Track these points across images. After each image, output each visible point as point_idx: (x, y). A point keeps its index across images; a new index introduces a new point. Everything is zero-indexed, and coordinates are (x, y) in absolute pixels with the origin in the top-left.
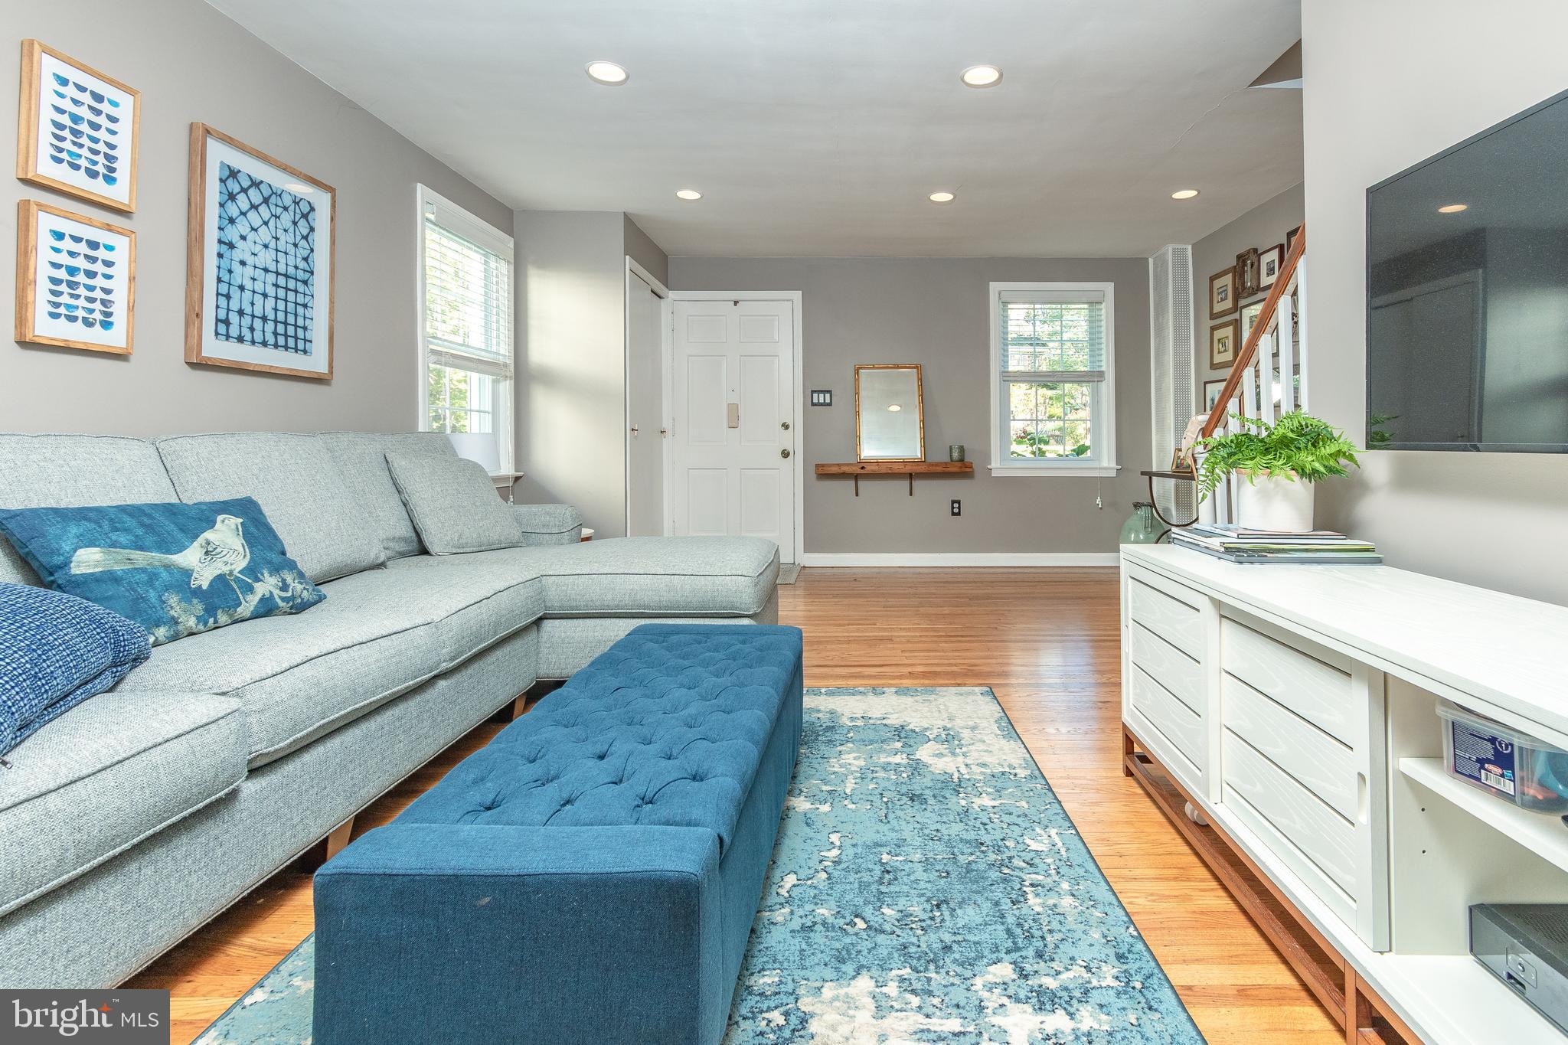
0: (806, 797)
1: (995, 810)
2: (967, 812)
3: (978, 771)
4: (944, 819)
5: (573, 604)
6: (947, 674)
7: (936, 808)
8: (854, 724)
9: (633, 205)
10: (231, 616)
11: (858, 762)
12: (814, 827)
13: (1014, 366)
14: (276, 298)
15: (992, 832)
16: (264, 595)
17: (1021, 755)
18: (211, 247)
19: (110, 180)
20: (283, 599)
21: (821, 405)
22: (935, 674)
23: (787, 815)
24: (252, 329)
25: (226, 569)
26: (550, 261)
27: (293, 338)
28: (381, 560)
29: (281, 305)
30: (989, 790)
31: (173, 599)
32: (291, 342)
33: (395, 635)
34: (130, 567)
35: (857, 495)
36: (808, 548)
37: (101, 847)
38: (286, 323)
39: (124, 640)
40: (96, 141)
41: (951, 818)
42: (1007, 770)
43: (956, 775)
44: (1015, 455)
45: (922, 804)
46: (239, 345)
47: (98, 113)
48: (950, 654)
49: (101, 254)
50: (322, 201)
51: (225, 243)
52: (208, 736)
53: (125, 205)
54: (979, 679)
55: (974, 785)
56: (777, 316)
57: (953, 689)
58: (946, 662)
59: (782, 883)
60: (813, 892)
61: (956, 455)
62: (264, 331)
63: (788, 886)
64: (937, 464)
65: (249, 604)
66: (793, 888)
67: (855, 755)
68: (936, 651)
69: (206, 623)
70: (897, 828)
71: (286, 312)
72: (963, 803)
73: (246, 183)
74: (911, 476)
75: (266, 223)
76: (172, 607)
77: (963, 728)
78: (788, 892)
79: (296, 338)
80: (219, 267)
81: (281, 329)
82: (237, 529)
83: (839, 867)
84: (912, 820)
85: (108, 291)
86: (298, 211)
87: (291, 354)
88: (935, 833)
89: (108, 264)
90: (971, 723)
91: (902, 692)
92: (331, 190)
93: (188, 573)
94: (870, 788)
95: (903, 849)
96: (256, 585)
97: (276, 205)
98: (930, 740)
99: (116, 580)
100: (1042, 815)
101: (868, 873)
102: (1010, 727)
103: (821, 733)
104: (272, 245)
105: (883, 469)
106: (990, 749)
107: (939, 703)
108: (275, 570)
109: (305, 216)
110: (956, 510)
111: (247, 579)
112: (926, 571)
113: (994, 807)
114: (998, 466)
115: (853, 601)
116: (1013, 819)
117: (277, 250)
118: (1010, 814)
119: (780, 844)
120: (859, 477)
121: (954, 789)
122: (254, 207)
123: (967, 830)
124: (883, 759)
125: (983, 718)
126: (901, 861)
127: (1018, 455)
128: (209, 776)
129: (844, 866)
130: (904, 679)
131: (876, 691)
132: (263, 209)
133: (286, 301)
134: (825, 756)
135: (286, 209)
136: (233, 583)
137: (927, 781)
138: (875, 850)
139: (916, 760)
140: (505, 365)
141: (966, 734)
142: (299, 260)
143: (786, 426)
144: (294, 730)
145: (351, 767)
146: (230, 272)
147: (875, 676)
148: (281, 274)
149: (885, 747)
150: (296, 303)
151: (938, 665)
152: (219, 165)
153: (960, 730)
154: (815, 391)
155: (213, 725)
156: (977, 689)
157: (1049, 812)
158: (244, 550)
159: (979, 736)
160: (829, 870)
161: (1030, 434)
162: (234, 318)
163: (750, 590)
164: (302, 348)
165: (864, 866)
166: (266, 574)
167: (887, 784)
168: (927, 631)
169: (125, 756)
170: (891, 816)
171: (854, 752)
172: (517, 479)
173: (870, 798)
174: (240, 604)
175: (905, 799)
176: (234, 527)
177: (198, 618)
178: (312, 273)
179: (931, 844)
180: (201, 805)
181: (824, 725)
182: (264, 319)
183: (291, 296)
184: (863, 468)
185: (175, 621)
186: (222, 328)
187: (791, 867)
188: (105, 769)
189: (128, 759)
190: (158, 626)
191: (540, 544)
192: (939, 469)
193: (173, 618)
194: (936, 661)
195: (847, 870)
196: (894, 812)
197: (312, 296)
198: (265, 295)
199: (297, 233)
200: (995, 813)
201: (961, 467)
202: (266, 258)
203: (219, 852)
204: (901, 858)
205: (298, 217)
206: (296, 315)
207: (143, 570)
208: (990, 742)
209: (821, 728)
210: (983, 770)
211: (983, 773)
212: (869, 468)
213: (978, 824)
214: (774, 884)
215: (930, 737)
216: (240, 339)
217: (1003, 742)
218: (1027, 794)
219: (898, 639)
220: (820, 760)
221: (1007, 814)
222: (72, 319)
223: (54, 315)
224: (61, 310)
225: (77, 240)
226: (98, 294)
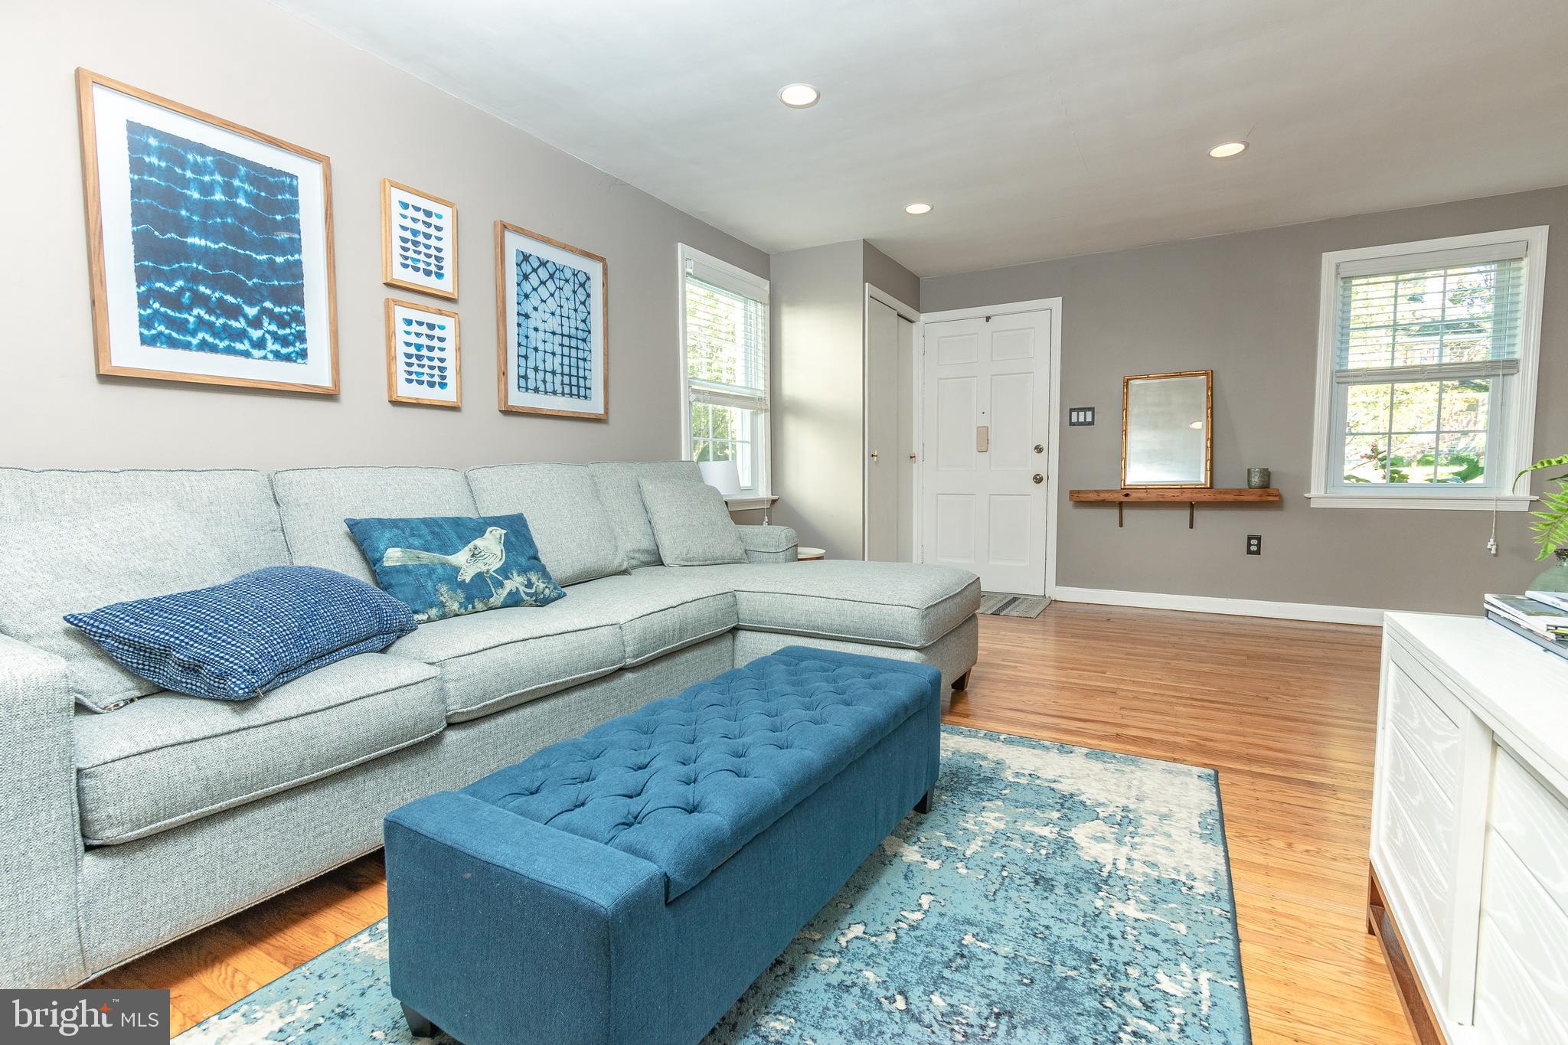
0: (920, 847)
1: (1136, 925)
2: (1097, 916)
3: (1141, 871)
4: (1064, 916)
5: (760, 619)
6: (1166, 744)
7: (1061, 900)
8: (1017, 780)
9: (873, 229)
10: (486, 604)
11: (997, 823)
12: (911, 882)
13: (1356, 361)
14: (562, 355)
15: (1117, 949)
16: (511, 590)
17: (1213, 865)
18: (512, 319)
19: (439, 276)
20: (527, 594)
21: (1082, 424)
22: (1150, 742)
23: (890, 861)
24: (544, 381)
25: (484, 569)
26: (801, 297)
27: (578, 388)
28: (624, 567)
29: (566, 361)
30: (1143, 897)
31: (443, 589)
32: (575, 390)
33: (580, 632)
34: (418, 563)
35: (1121, 525)
36: (1061, 580)
37: (330, 762)
38: (570, 375)
39: (387, 616)
40: (428, 247)
41: (1073, 918)
42: (1183, 878)
43: (1109, 867)
44: (1354, 480)
45: (1045, 891)
46: (536, 394)
47: (429, 225)
48: (1182, 721)
49: (437, 332)
50: (595, 270)
51: (522, 315)
52: (409, 694)
53: (451, 293)
54: (1209, 758)
55: (1125, 886)
56: (1033, 328)
57: (1162, 764)
58: (1173, 729)
59: (846, 931)
60: (871, 950)
61: (1256, 480)
62: (553, 382)
63: (850, 935)
64: (1226, 492)
65: (500, 596)
66: (855, 940)
67: (997, 815)
68: (1168, 715)
69: (466, 609)
70: (1000, 910)
71: (570, 366)
72: (1099, 903)
73: (536, 264)
74: (1192, 506)
75: (552, 295)
76: (442, 595)
77: (1150, 813)
78: (847, 942)
79: (578, 386)
80: (519, 335)
81: (566, 380)
82: (501, 538)
83: (912, 934)
84: (1024, 905)
85: (442, 360)
86: (577, 281)
87: (575, 400)
88: (1042, 929)
89: (442, 340)
90: (1164, 810)
91: (1095, 754)
92: (602, 260)
93: (457, 570)
94: (995, 856)
95: (995, 935)
96: (506, 582)
97: (560, 279)
98: (1098, 818)
99: (408, 572)
100: (1201, 950)
101: (940, 950)
102: (1218, 826)
103: (974, 783)
104: (558, 312)
105: (1153, 497)
106: (1172, 847)
107: (1133, 776)
108: (523, 571)
109: (582, 285)
110: (1254, 548)
111: (499, 577)
112: (1205, 617)
113: (1137, 920)
114: (1318, 493)
115: (1093, 643)
116: (1156, 943)
117: (561, 316)
118: (1156, 935)
119: (867, 889)
120: (1123, 505)
121: (1096, 884)
122: (543, 283)
123: (1085, 938)
124: (1028, 827)
125: (1185, 807)
126: (984, 949)
127: (1358, 480)
128: (409, 723)
129: (918, 933)
130: (1106, 740)
131: (1063, 748)
132: (550, 283)
133: (570, 357)
134: (964, 809)
135: (567, 281)
136: (488, 579)
137: (1067, 866)
138: (961, 927)
139: (1068, 837)
140: (760, 399)
141: (1149, 822)
142: (579, 322)
143: (1039, 449)
144: (483, 698)
145: (542, 733)
146: (527, 337)
147: (1072, 731)
148: (565, 336)
149: (1038, 814)
150: (578, 358)
151: (1159, 731)
152: (515, 252)
153: (1144, 816)
154: (1074, 410)
155: (414, 686)
156: (1196, 770)
157: (1214, 948)
158: (502, 556)
159: (1166, 828)
160: (901, 933)
161: (1381, 453)
162: (531, 374)
163: (917, 622)
164: (584, 395)
165: (939, 941)
166: (515, 574)
167: (1017, 857)
168: (1168, 689)
169: (345, 700)
170: (1002, 894)
171: (999, 811)
172: (774, 502)
173: (988, 867)
174: (492, 595)
175: (1029, 878)
176: (498, 536)
177: (460, 603)
178: (589, 332)
179: (1030, 941)
180: (405, 744)
181: (982, 775)
182: (554, 373)
183: (574, 353)
184: (1127, 495)
185: (443, 605)
186: (523, 383)
187: (864, 917)
188: (332, 707)
189: (348, 702)
190: (431, 607)
191: (760, 562)
192: (1230, 497)
193: (442, 602)
194: (1162, 727)
195: (919, 939)
196: (1007, 891)
197: (590, 351)
198: (554, 354)
199: (577, 298)
200: (1134, 928)
201: (1261, 495)
202: (553, 324)
203: (428, 780)
204: (985, 946)
205: (577, 286)
206: (578, 368)
207: (426, 566)
208: (1178, 839)
209: (977, 777)
210: (1149, 870)
211: (1146, 875)
212: (1134, 496)
213: (1104, 935)
214: (839, 929)
215: (1101, 815)
216: (536, 390)
217: (1197, 843)
218: (1194, 916)
219: (1124, 693)
220: (957, 812)
221: (1150, 933)
222: (420, 382)
223: (410, 381)
224: (414, 377)
225: (420, 324)
226: (436, 363)
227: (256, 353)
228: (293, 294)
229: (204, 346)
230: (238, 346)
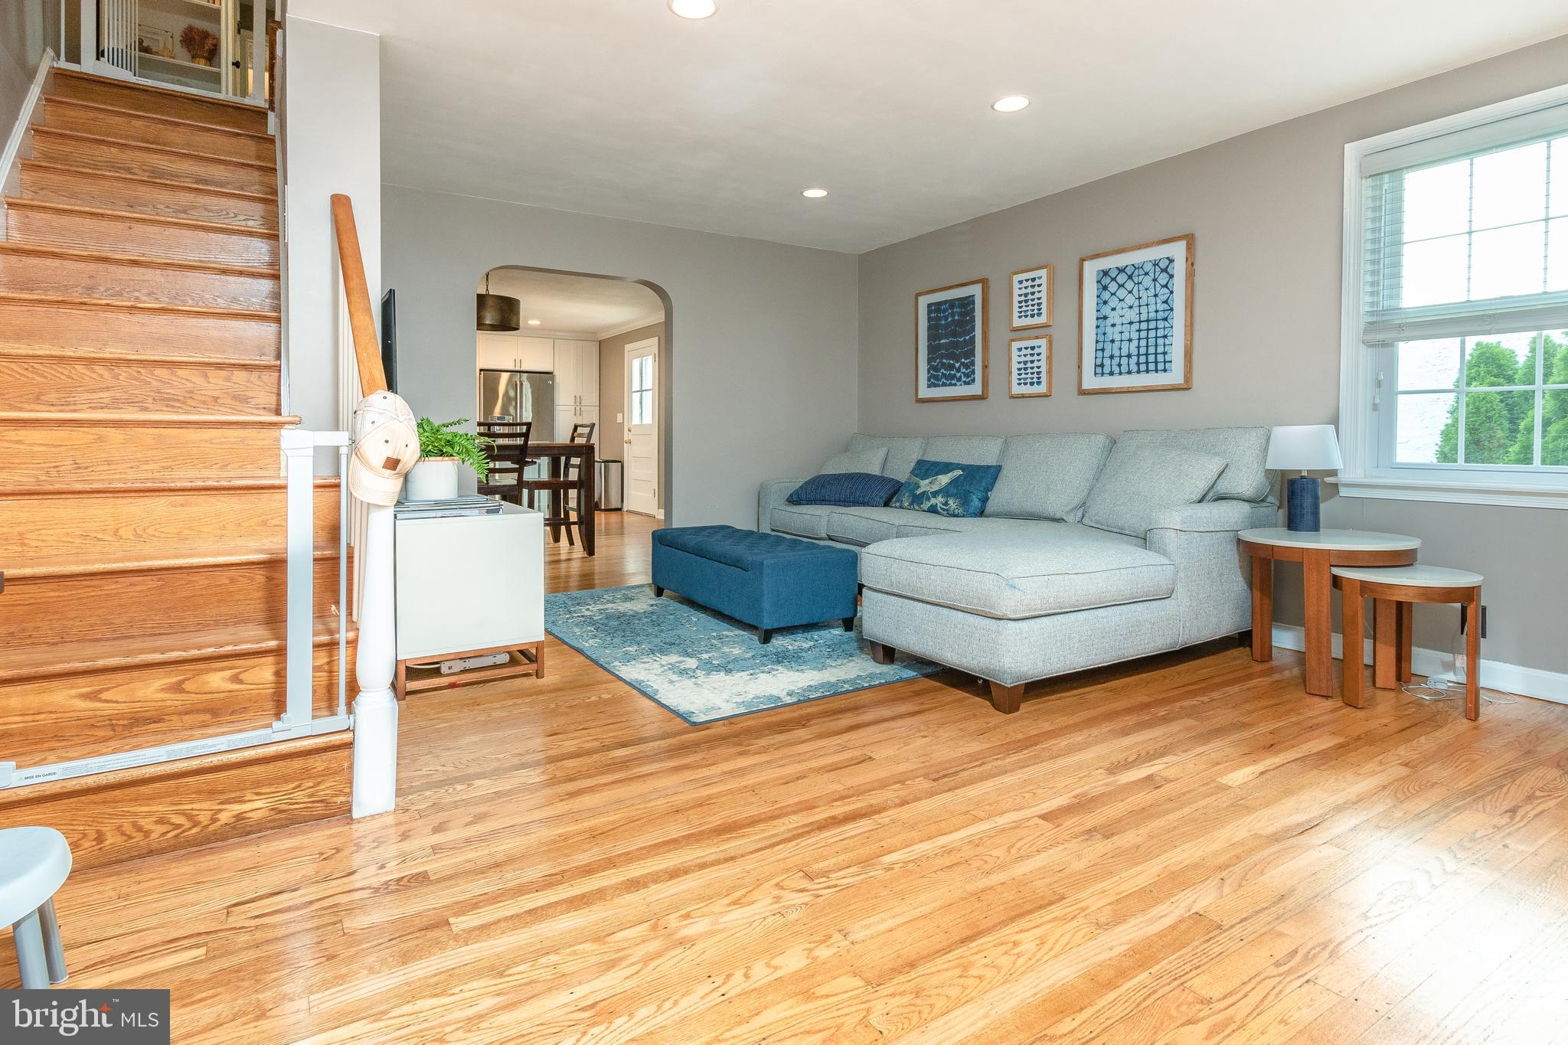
14: (1140, 339)
18: (1090, 324)
19: (1039, 314)
20: (942, 509)
24: (1120, 365)
27: (1155, 364)
29: (1143, 343)
32: (1152, 366)
38: (1147, 354)
40: (1033, 300)
46: (1111, 377)
47: (1034, 286)
49: (1036, 351)
51: (1100, 318)
53: (1046, 323)
62: (1129, 364)
71: (1147, 346)
73: (1115, 274)
75: (1131, 292)
79: (1156, 362)
80: (1096, 334)
81: (1143, 359)
85: (1039, 367)
86: (1158, 269)
87: (1152, 375)
89: (1039, 355)
92: (1185, 237)
97: (1139, 275)
104: (1136, 304)
109: (1164, 271)
117: (1140, 306)
122: (1122, 286)
132: (1128, 283)
133: (1148, 338)
135: (1147, 273)
142: (1159, 305)
146: (1104, 334)
148: (1144, 321)
150: (1156, 337)
152: (1095, 272)
158: (943, 485)
162: (1107, 362)
164: (1162, 368)
174: (922, 503)
176: (956, 474)
178: (1172, 310)
182: (1130, 356)
183: (1152, 333)
186: (1099, 370)
197: (1171, 328)
198: (1130, 340)
199: (1157, 284)
202: (1131, 315)
205: (1158, 274)
206: (1156, 346)
216: (1111, 373)
222: (1025, 384)
223: (1019, 384)
224: (1022, 381)
225: (1026, 348)
226: (1036, 370)
227: (958, 383)
228: (971, 353)
229: (944, 385)
230: (953, 382)
